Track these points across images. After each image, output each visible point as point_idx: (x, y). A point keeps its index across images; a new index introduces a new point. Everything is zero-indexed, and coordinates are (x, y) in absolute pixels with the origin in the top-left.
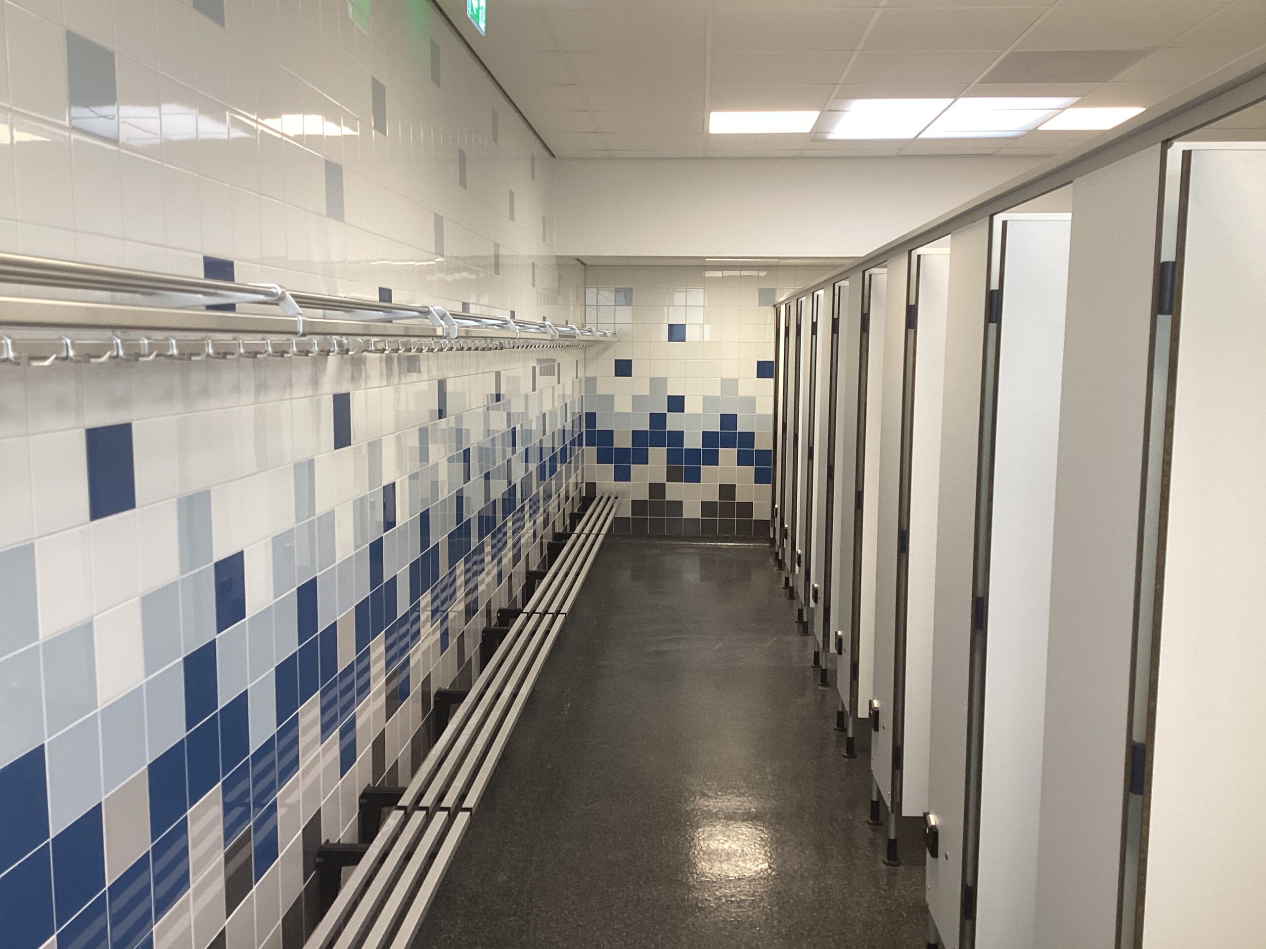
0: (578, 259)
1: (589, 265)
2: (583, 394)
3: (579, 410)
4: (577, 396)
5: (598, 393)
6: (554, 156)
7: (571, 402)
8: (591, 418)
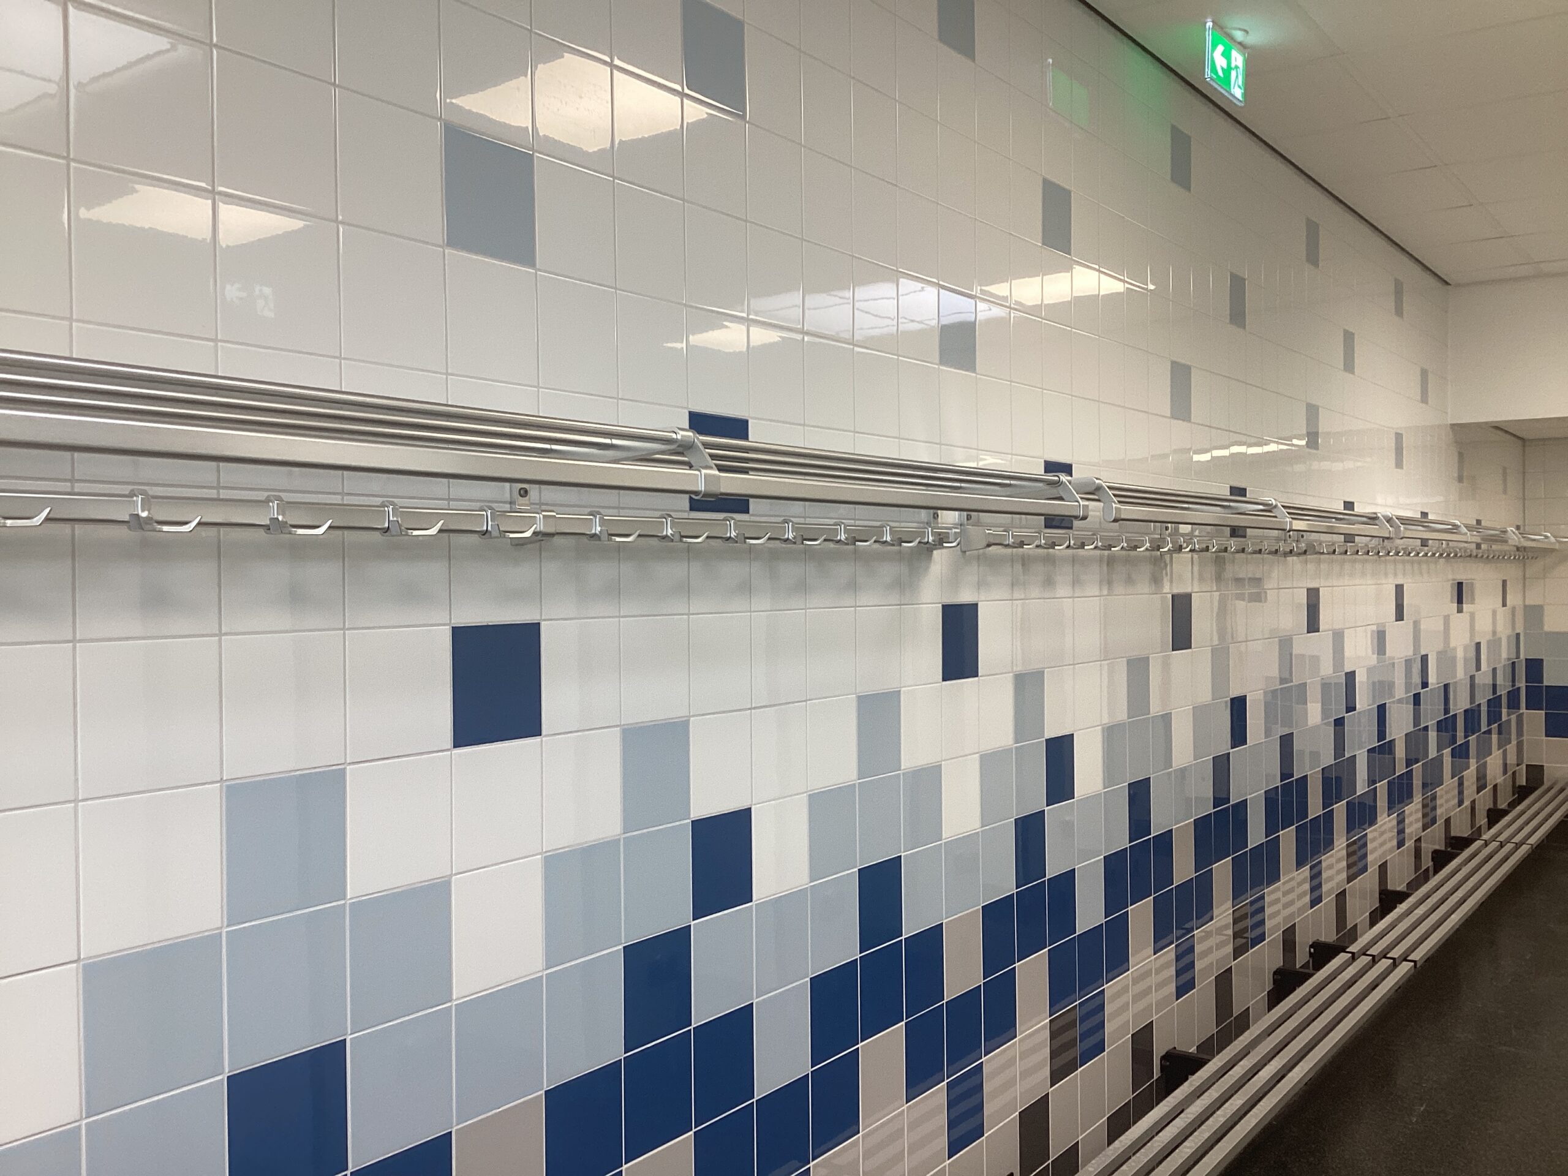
0: (1497, 428)
1: (1529, 440)
2: (1520, 629)
3: (1509, 653)
4: (1504, 631)
5: (1547, 628)
6: (1447, 283)
7: (1489, 642)
8: (1534, 667)
